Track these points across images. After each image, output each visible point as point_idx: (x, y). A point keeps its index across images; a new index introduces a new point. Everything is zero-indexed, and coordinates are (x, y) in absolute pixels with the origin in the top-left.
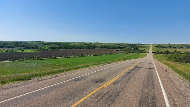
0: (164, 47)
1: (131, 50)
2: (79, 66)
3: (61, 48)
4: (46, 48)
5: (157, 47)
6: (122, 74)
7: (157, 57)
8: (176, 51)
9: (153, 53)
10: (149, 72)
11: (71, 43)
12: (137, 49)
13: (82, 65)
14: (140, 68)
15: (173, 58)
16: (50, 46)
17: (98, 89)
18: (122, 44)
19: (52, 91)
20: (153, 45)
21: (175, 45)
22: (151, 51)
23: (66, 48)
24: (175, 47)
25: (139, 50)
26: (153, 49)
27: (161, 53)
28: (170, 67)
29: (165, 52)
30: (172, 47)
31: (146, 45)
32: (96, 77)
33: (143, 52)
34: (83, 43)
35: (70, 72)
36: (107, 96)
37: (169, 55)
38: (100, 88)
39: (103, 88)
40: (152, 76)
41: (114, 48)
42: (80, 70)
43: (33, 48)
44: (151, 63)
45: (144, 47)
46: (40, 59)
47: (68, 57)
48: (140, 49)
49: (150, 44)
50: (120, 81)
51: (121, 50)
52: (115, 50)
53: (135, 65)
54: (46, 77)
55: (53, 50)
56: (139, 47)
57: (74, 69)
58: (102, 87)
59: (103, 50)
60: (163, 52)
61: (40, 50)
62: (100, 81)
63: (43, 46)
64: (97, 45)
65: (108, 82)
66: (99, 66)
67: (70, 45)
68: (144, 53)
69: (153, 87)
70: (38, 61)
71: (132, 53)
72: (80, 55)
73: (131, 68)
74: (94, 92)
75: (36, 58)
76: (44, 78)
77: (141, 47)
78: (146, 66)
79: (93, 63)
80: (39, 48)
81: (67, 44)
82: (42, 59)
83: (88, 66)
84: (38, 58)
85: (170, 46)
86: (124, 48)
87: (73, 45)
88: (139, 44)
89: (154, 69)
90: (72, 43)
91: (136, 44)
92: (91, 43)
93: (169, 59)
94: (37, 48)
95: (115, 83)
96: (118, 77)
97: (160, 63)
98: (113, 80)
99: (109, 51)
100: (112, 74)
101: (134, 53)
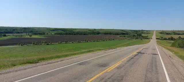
0: (167, 34)
1: (134, 36)
2: (84, 51)
3: (66, 34)
4: (52, 34)
5: (161, 33)
6: (125, 59)
7: (160, 43)
8: (180, 37)
9: (157, 39)
10: (153, 58)
11: (75, 29)
12: (140, 35)
13: (86, 50)
14: (144, 53)
15: (177, 44)
16: (56, 32)
17: (102, 73)
18: (125, 30)
19: (59, 74)
20: (156, 31)
21: (179, 31)
22: (154, 37)
23: (71, 34)
24: (179, 33)
25: (142, 36)
26: (156, 36)
27: (165, 39)
28: (173, 53)
29: (169, 38)
30: (176, 33)
31: (150, 31)
32: (100, 61)
33: (146, 38)
34: (87, 29)
35: (76, 56)
36: (110, 80)
37: (173, 41)
39: (107, 72)
40: (156, 62)
41: (118, 34)
42: (85, 54)
43: (40, 34)
44: (155, 49)
45: (148, 33)
46: (47, 44)
47: (72, 43)
48: (143, 35)
49: (153, 31)
50: (124, 66)
51: (124, 36)
52: (118, 36)
53: (138, 51)
54: (52, 61)
55: (59, 35)
56: (143, 33)
57: (78, 54)
58: (105, 71)
59: (107, 36)
60: (167, 39)
61: (47, 35)
62: (104, 65)
63: (49, 32)
64: (100, 32)
65: (111, 67)
66: (103, 51)
67: (74, 31)
68: (148, 39)
69: (157, 73)
70: (45, 46)
71: (135, 39)
72: (84, 41)
73: (135, 53)
74: (98, 75)
75: (43, 43)
76: (50, 61)
77: (144, 33)
78: (150, 51)
79: (96, 48)
80: (46, 34)
81: (71, 30)
82: (49, 44)
83: (92, 51)
84: (45, 43)
85: (174, 33)
86: (127, 34)
87: (77, 31)
88: (142, 30)
89: (158, 55)
90: (77, 29)
91: (139, 31)
92: (95, 30)
93: (173, 45)
94: (44, 34)
95: (118, 68)
96: (122, 62)
97: (164, 49)
98: (117, 65)
99: (112, 37)
100: (115, 59)
101: (137, 39)
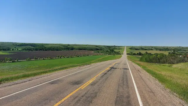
0: (136, 49)
1: (107, 51)
2: (57, 68)
3: (36, 50)
4: (19, 50)
5: (131, 49)
6: (100, 74)
7: (130, 58)
8: (146, 52)
9: (127, 54)
10: (124, 72)
11: (47, 44)
12: (112, 51)
13: (59, 67)
14: (116, 68)
15: (144, 59)
17: (76, 91)
18: (99, 46)
20: (127, 47)
22: (125, 52)
23: (41, 50)
25: (115, 52)
26: (127, 51)
29: (138, 53)
30: (143, 49)
31: (121, 47)
32: (74, 79)
33: (118, 53)
34: (60, 45)
35: (47, 74)
36: (84, 97)
37: (141, 56)
38: (78, 89)
39: (81, 90)
41: (92, 50)
42: (56, 72)
43: (4, 50)
44: (125, 64)
45: (119, 49)
46: (13, 62)
47: (44, 59)
48: (115, 50)
49: (124, 47)
50: (97, 82)
51: (98, 52)
52: (93, 52)
53: (111, 66)
54: (18, 81)
56: (115, 49)
57: (50, 71)
58: (79, 88)
59: (81, 52)
60: (136, 54)
62: (78, 83)
64: (75, 47)
65: (85, 84)
66: (77, 68)
67: (46, 46)
68: (119, 54)
69: (128, 87)
71: (108, 54)
72: (56, 57)
73: (108, 69)
74: (71, 94)
75: (7, 60)
77: (116, 49)
78: (121, 66)
79: (71, 65)
81: (42, 45)
83: (66, 68)
86: (101, 50)
87: (49, 46)
88: (114, 46)
89: (128, 69)
90: (49, 44)
91: (112, 46)
92: (69, 45)
93: (141, 60)
94: (9, 50)
95: (93, 84)
98: (91, 81)
99: (86, 52)
100: (89, 76)
101: (110, 54)
